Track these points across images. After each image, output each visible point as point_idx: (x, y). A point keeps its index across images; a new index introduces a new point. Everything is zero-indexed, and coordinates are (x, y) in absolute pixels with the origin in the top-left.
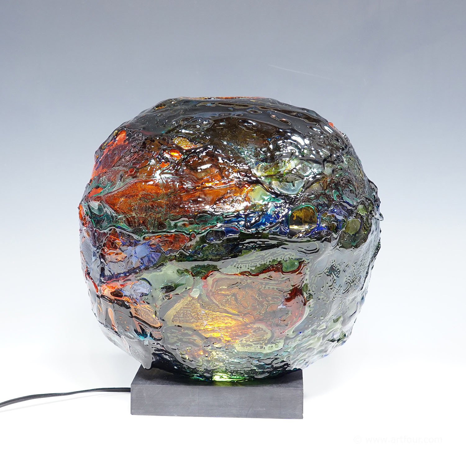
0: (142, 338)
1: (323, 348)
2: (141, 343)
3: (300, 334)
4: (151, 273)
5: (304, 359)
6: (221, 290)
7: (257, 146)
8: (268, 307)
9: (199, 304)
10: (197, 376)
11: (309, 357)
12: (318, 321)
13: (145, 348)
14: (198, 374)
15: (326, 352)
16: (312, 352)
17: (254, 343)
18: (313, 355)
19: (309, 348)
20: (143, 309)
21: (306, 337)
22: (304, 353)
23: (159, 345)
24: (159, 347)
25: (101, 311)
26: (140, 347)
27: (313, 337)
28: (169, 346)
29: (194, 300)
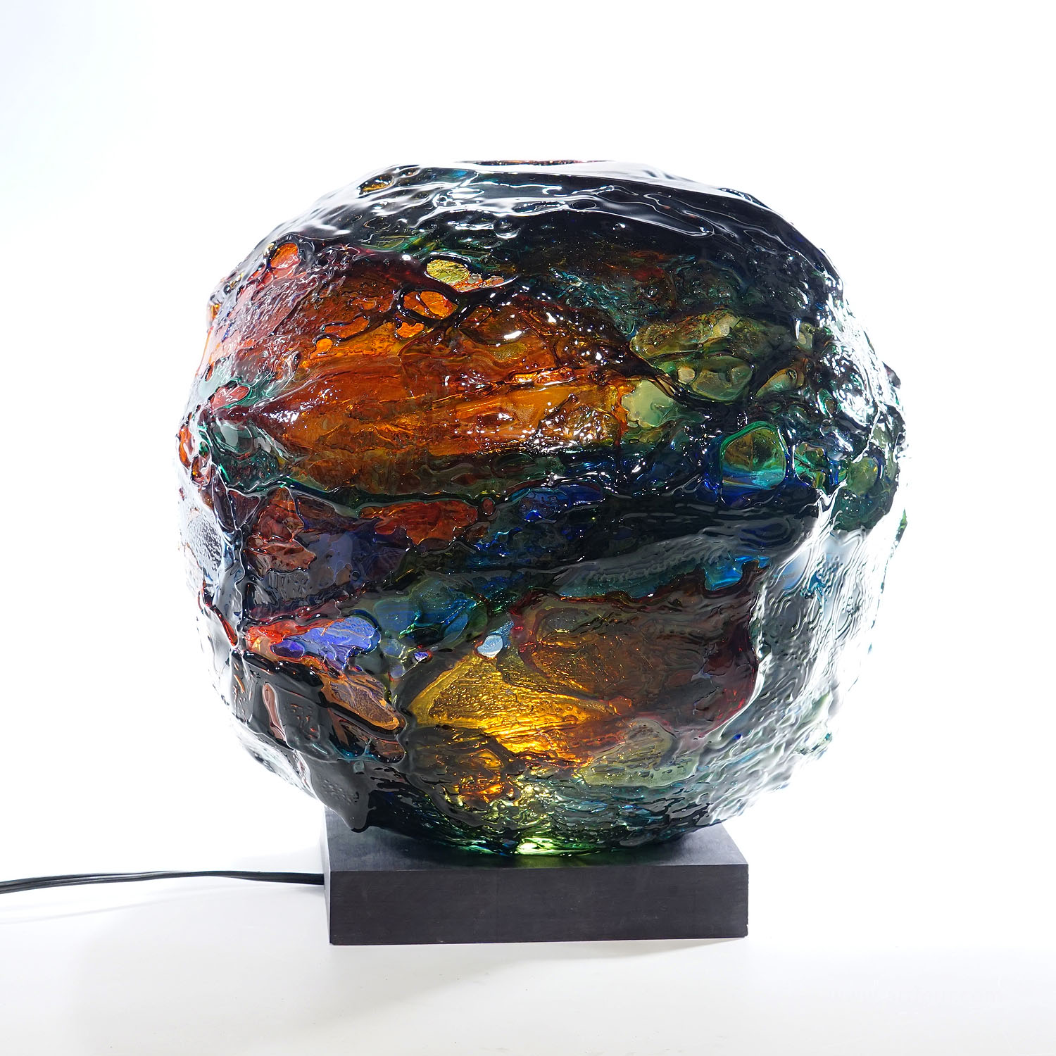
0: (348, 757)
1: (782, 769)
2: (345, 768)
3: (738, 741)
4: (379, 598)
5: (737, 798)
6: (555, 637)
7: (636, 283)
8: (667, 677)
9: (499, 674)
10: (479, 844)
11: (750, 791)
12: (781, 706)
13: (356, 779)
14: (481, 839)
15: (787, 778)
16: (759, 782)
17: (629, 763)
18: (758, 787)
19: (753, 772)
20: (355, 685)
21: (749, 747)
22: (741, 784)
23: (392, 773)
24: (391, 776)
25: (242, 691)
26: (342, 777)
27: (764, 746)
28: (419, 775)
29: (488, 662)
